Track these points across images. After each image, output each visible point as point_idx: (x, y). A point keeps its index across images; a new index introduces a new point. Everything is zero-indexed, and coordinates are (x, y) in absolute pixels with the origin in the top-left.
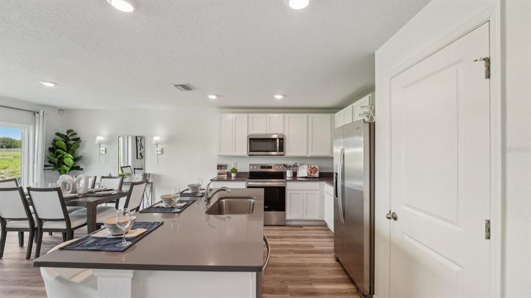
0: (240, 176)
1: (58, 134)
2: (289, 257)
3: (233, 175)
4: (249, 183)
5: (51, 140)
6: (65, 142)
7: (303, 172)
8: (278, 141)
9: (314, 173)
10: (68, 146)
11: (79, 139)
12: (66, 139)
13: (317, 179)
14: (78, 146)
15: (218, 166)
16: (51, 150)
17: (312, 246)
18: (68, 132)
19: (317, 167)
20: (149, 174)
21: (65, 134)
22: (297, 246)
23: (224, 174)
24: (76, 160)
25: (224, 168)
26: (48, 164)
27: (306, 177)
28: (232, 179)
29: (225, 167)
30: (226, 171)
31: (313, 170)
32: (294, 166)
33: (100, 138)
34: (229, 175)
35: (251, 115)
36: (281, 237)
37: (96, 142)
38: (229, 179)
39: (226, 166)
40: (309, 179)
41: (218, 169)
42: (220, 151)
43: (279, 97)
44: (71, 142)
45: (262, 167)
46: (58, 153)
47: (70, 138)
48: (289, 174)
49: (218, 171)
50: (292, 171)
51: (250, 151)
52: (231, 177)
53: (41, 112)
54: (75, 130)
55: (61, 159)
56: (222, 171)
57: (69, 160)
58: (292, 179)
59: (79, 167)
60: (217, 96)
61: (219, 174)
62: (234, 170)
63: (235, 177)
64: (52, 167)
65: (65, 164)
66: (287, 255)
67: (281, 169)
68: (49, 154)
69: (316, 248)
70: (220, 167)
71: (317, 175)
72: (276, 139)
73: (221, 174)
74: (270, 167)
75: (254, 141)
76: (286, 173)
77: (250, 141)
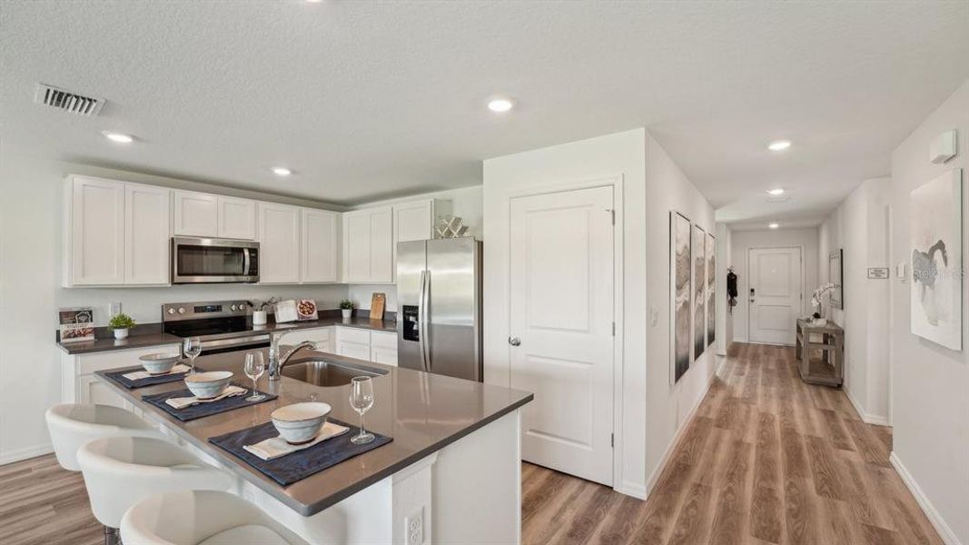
0: (139, 335)
3: (120, 334)
7: (286, 312)
8: (247, 253)
9: (309, 313)
13: (316, 323)
15: (60, 313)
19: (312, 302)
23: (84, 335)
25: (82, 318)
27: (295, 322)
28: (117, 343)
29: (88, 315)
30: (90, 325)
31: (305, 307)
32: (267, 302)
34: (102, 334)
35: (178, 193)
38: (104, 344)
39: (91, 312)
40: (301, 324)
41: (62, 322)
42: (83, 275)
43: (282, 172)
45: (198, 309)
48: (259, 319)
49: (63, 327)
50: (264, 313)
51: (178, 274)
52: (113, 338)
56: (77, 327)
58: (264, 328)
60: (134, 137)
62: (123, 322)
67: (242, 311)
70: (66, 316)
71: (315, 316)
72: (240, 250)
73: (75, 336)
74: (218, 308)
75: (187, 251)
76: (252, 316)
77: (180, 251)
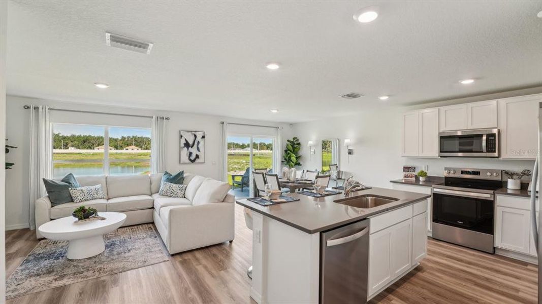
1: (288, 141)
2: (457, 284)
3: (421, 179)
4: (435, 190)
5: (285, 145)
6: (292, 146)
8: (484, 138)
10: (294, 148)
11: (300, 143)
12: (293, 144)
14: (299, 149)
15: (404, 167)
16: (286, 151)
17: (517, 290)
18: (294, 139)
20: (342, 172)
21: (292, 140)
22: (487, 280)
23: (411, 177)
24: (297, 158)
25: (412, 170)
26: (284, 160)
28: (421, 183)
29: (414, 169)
30: (414, 173)
32: (522, 173)
33: (310, 143)
34: (417, 178)
35: (443, 109)
36: (470, 263)
37: (308, 146)
38: (417, 182)
39: (415, 168)
41: (404, 171)
42: (404, 152)
43: (468, 82)
44: (296, 146)
45: (463, 172)
46: (289, 154)
47: (295, 143)
48: (512, 185)
49: (405, 173)
50: (518, 182)
51: (441, 152)
52: (419, 180)
53: (280, 128)
54: (298, 138)
55: (290, 157)
56: (409, 174)
57: (293, 158)
58: (518, 192)
59: (299, 163)
60: (388, 96)
61: (405, 177)
62: (423, 174)
63: (424, 181)
64: (285, 163)
65: (291, 161)
66: (459, 282)
67: (496, 177)
68: (284, 154)
69: (521, 294)
70: (406, 169)
72: (481, 136)
73: (408, 177)
74: (477, 173)
75: (447, 139)
76: (507, 182)
77: (442, 140)
